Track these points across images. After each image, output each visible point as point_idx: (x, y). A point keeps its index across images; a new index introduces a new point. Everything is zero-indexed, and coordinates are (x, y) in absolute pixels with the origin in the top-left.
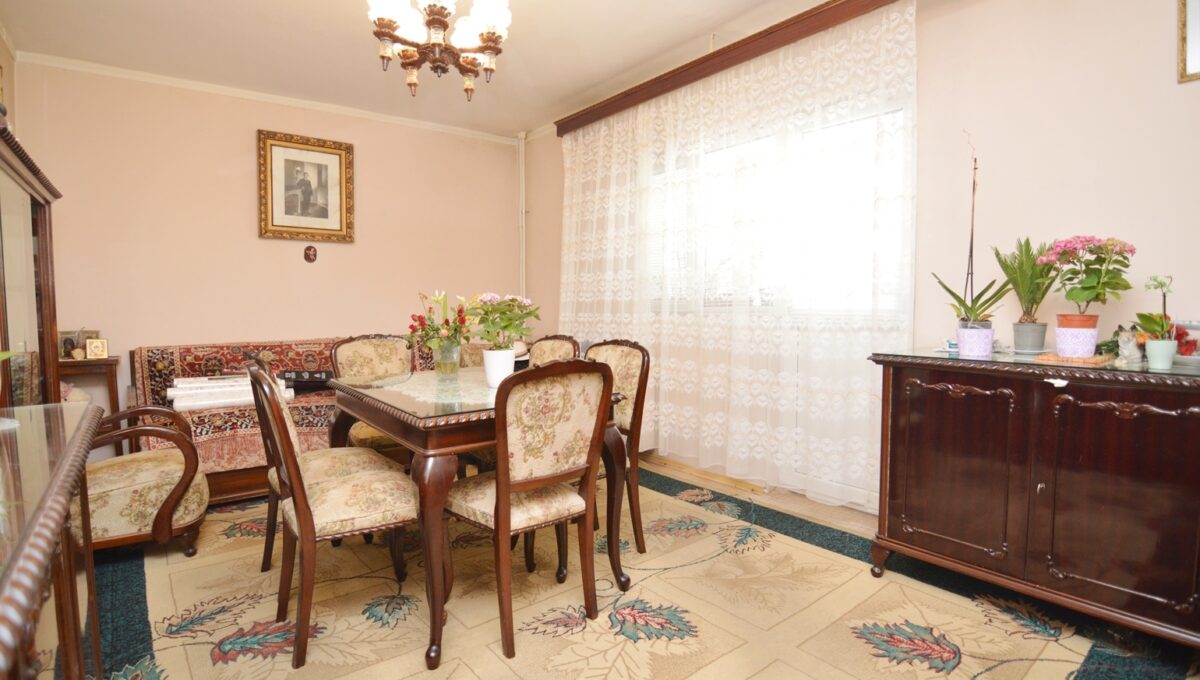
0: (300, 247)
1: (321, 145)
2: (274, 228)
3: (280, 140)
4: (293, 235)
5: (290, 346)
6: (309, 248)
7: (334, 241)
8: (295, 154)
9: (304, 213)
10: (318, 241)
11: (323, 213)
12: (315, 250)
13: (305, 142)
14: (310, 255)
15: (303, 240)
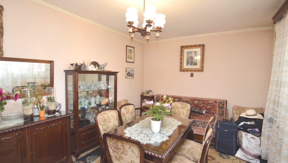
0: (189, 73)
1: (195, 46)
2: (183, 69)
3: (185, 47)
4: (187, 70)
5: (182, 98)
6: (191, 74)
7: (197, 71)
8: (189, 50)
9: (191, 65)
10: (193, 71)
11: (196, 64)
12: (193, 74)
13: (191, 47)
14: (192, 75)
15: (189, 71)
